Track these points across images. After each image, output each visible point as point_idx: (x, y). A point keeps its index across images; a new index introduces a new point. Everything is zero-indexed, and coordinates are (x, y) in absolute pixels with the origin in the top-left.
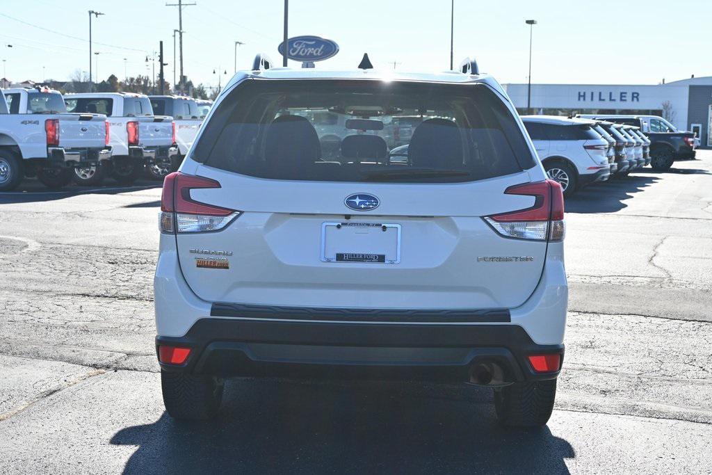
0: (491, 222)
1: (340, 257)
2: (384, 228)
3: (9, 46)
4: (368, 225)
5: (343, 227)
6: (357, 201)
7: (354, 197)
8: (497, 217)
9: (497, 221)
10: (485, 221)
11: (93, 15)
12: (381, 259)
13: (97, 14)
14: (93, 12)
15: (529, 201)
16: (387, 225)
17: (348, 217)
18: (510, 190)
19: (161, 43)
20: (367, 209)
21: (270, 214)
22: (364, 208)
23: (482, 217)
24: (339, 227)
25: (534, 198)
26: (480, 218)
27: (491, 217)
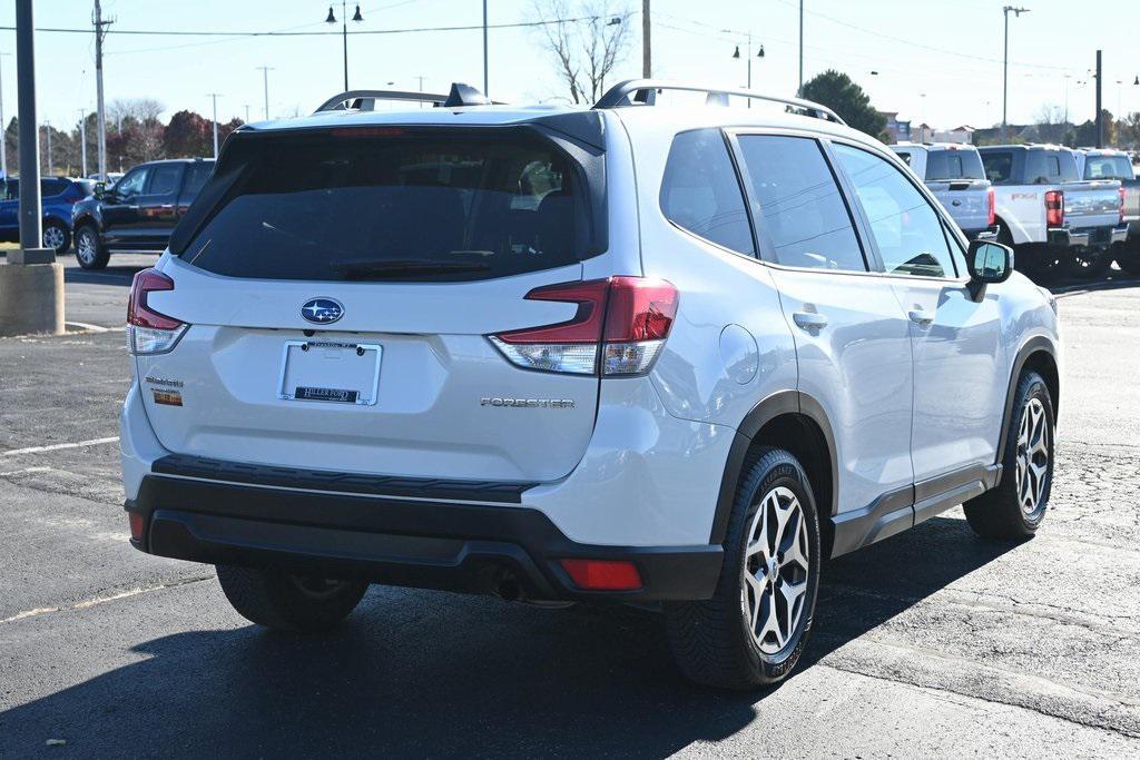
0: (501, 345)
1: (301, 393)
2: (361, 352)
3: (873, 73)
4: (340, 345)
5: (311, 348)
6: (315, 309)
7: (311, 304)
8: (510, 336)
9: (510, 343)
10: (489, 340)
11: (1011, 14)
12: (351, 397)
13: (1017, 11)
14: (1010, 8)
15: (568, 311)
16: (363, 347)
17: (309, 333)
18: (535, 294)
19: (1099, 53)
20: (326, 320)
21: (217, 328)
22: (323, 320)
23: (486, 336)
24: (304, 347)
25: (576, 306)
26: (481, 338)
27: (498, 335)
